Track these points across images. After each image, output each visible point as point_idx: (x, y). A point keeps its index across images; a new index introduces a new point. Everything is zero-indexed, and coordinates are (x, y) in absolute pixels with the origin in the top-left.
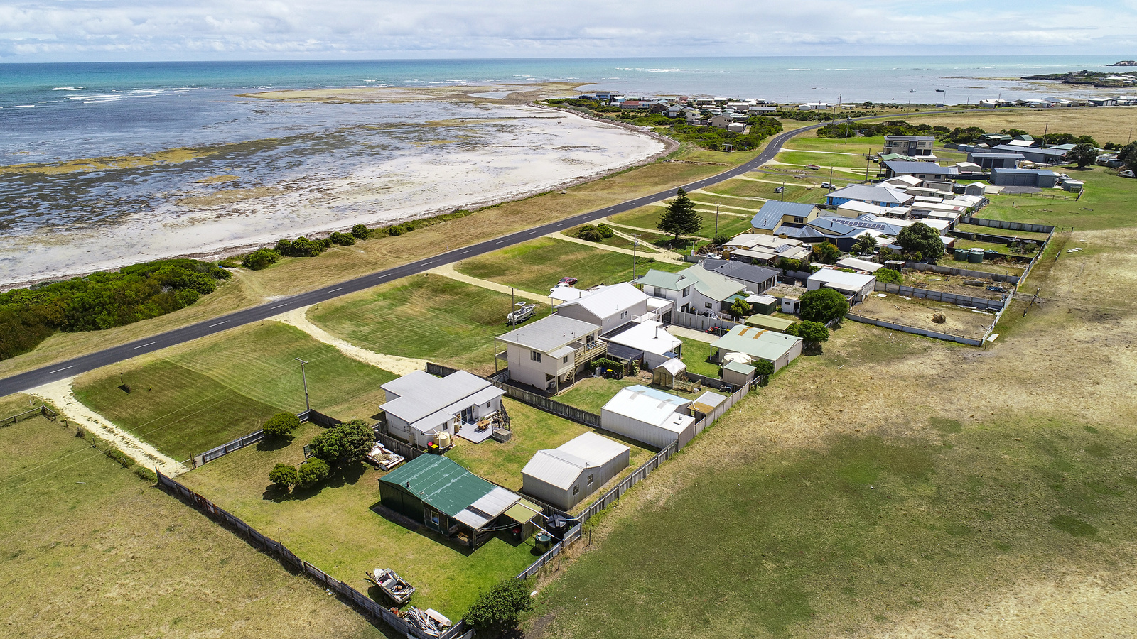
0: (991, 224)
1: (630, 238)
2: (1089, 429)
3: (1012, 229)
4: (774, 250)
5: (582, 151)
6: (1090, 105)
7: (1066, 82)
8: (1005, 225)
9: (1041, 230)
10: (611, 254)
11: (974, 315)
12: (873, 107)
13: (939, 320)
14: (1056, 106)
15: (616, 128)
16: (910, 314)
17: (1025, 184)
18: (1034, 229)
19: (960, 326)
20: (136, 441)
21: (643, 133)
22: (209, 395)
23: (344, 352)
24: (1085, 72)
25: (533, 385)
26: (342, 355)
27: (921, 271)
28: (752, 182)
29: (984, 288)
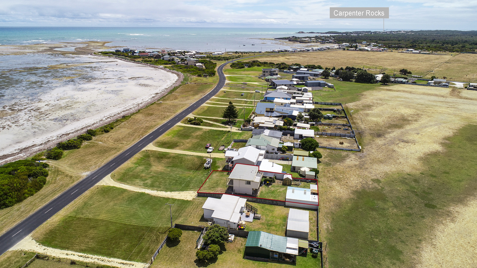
0: (322, 104)
1: (211, 122)
2: (408, 174)
3: (329, 105)
4: (273, 123)
5: (143, 79)
6: (306, 51)
7: (290, 41)
8: (327, 104)
9: (337, 104)
10: (211, 130)
11: (348, 140)
12: (239, 53)
13: (341, 143)
14: (297, 52)
15: (146, 67)
16: (331, 142)
17: (316, 86)
18: (335, 104)
19: (348, 145)
20: (105, 258)
21: (161, 69)
22: (113, 228)
23: (151, 194)
24: (294, 36)
25: (246, 194)
26: (152, 196)
27: (320, 125)
28: (229, 91)
29: (342, 129)
